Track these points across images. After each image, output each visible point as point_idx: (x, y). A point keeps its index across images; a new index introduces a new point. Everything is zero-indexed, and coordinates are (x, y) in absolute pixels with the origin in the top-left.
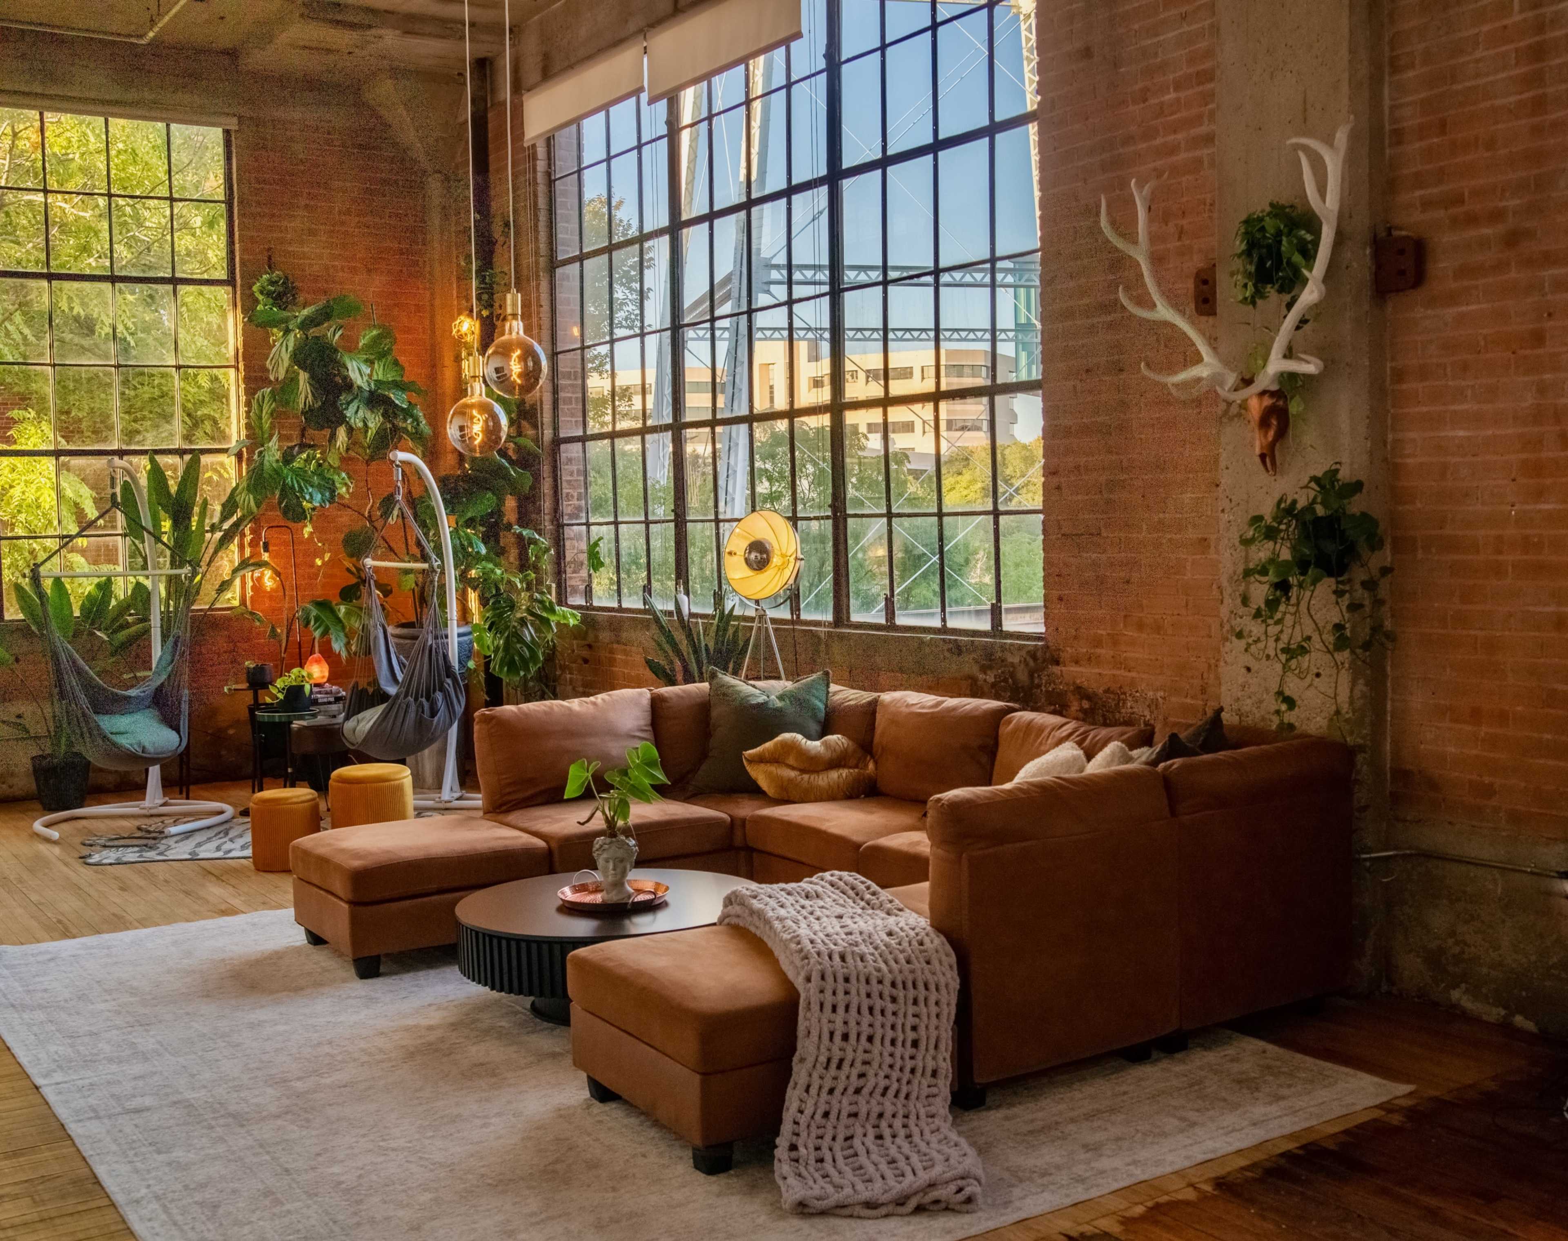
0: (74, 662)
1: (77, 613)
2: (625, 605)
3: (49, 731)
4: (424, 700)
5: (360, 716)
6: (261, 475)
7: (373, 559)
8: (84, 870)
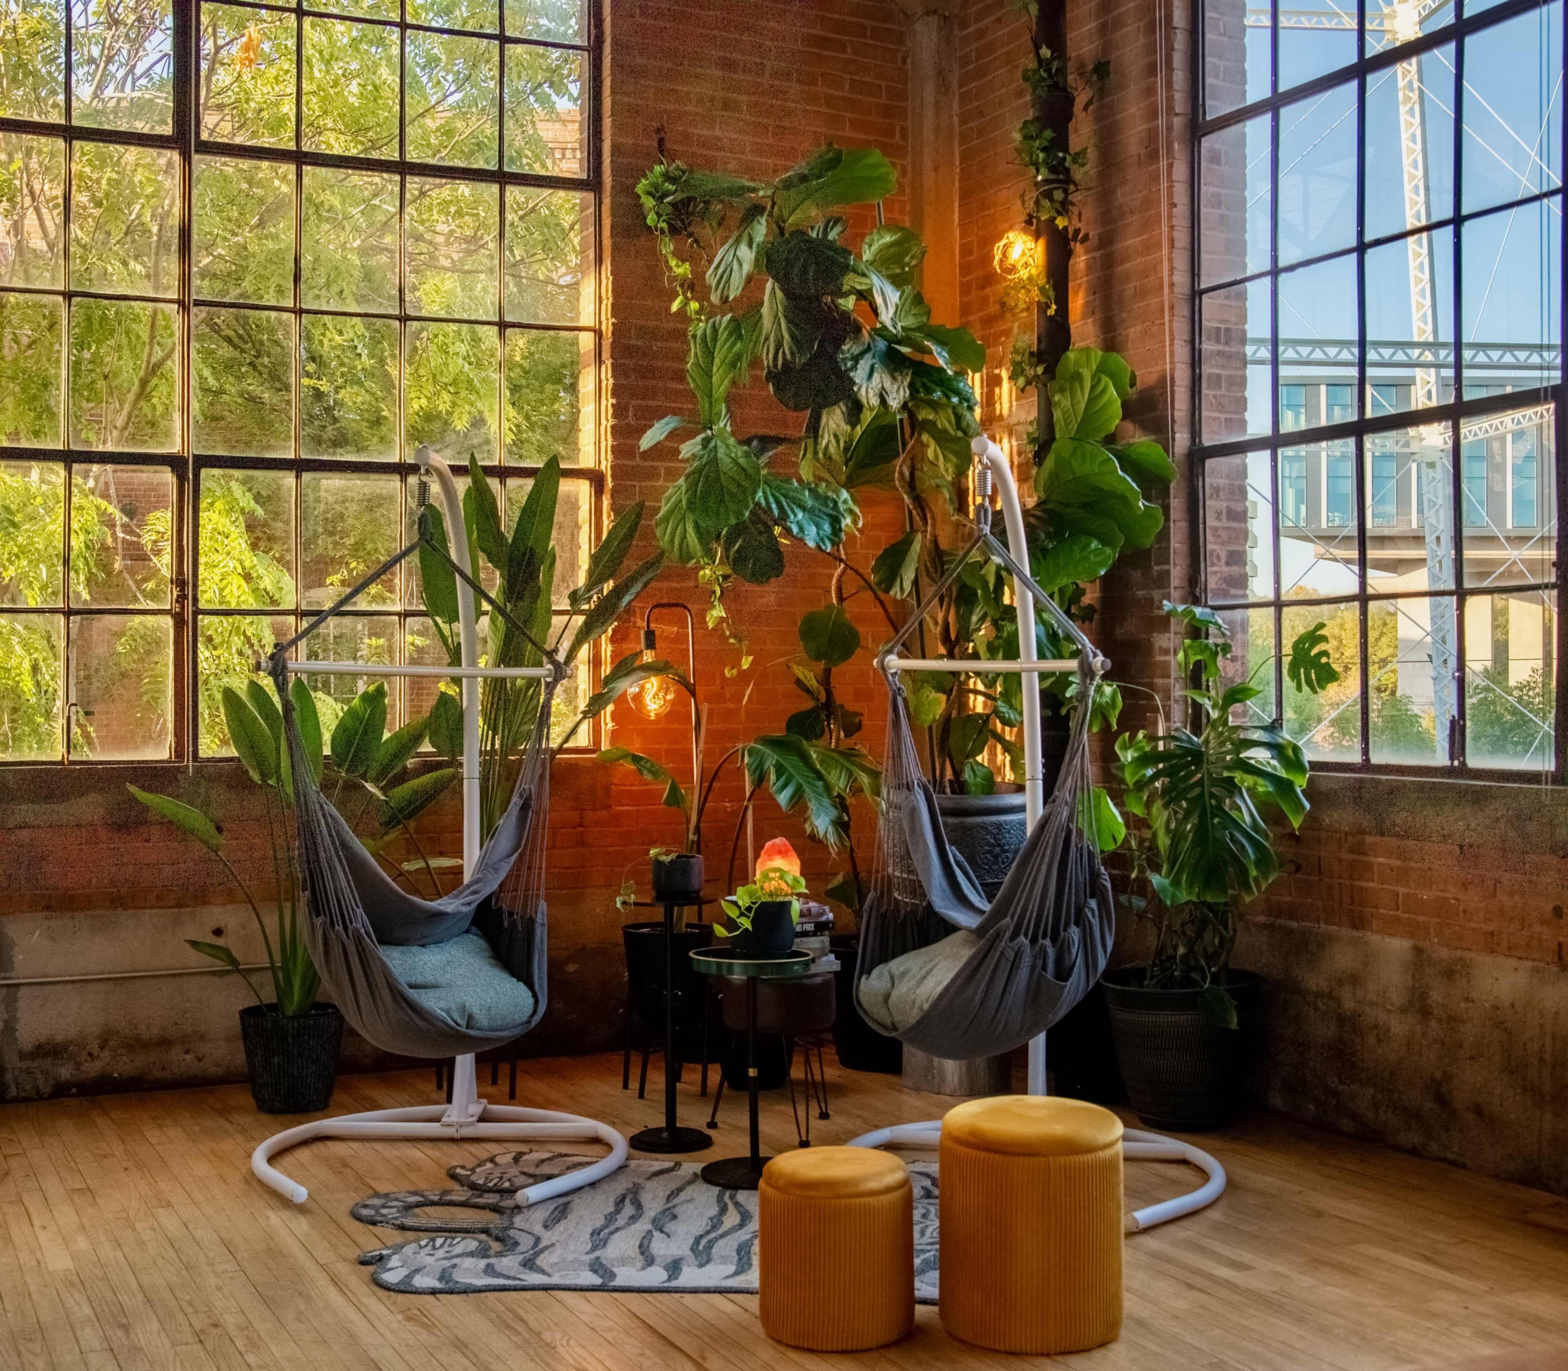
0: (345, 846)
1: (327, 751)
2: (1376, 758)
3: (272, 961)
4: (1047, 942)
5: (896, 965)
6: (718, 479)
7: (901, 656)
8: (373, 1302)
